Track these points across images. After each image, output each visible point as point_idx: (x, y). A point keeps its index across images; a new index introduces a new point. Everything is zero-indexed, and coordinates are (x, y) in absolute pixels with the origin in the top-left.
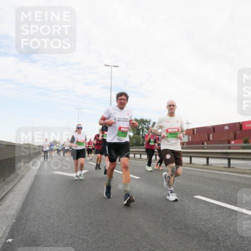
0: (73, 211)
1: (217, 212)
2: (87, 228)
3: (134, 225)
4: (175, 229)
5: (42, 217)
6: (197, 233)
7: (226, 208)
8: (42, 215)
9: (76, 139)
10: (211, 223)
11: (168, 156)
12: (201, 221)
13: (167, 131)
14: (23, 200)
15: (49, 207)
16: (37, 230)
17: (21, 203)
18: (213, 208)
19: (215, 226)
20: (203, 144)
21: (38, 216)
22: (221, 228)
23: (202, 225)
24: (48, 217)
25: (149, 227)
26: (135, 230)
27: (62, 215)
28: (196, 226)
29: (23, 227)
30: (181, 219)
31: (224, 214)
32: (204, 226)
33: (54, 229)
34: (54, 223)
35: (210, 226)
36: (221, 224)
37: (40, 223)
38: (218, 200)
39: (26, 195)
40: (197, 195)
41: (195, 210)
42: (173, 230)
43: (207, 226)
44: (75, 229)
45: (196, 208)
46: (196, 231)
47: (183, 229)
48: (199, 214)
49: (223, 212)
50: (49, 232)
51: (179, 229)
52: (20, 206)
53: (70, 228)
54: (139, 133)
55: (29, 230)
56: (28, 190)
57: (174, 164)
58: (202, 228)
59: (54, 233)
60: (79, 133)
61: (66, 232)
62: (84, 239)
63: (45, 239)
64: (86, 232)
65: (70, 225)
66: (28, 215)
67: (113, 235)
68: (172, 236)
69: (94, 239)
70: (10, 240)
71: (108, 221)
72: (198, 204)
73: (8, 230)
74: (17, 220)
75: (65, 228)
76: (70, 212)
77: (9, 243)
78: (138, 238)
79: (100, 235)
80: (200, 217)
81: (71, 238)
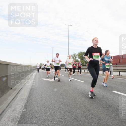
2: (60, 106)
3: (83, 105)
4: (104, 108)
5: (38, 100)
6: (115, 110)
9: (47, 65)
11: (68, 69)
12: (117, 104)
13: (68, 63)
15: (41, 95)
16: (37, 106)
21: (37, 99)
24: (41, 100)
25: (90, 106)
26: (83, 107)
28: (114, 106)
30: (106, 103)
34: (44, 103)
37: (38, 103)
40: (114, 91)
41: (114, 98)
42: (103, 108)
44: (55, 106)
46: (114, 109)
47: (107, 108)
48: (116, 101)
50: (42, 107)
51: (106, 108)
52: (28, 94)
54: (83, 59)
55: (33, 106)
57: (70, 71)
60: (48, 63)
61: (50, 107)
62: (59, 111)
63: (41, 110)
64: (59, 107)
65: (52, 104)
66: (32, 99)
67: (73, 110)
68: (102, 111)
69: (64, 111)
70: (25, 110)
71: (70, 103)
72: (115, 96)
73: (24, 106)
74: (27, 101)
75: (50, 105)
76: (51, 98)
77: (25, 111)
78: (85, 111)
79: (66, 109)
80: (116, 102)
81: (53, 110)
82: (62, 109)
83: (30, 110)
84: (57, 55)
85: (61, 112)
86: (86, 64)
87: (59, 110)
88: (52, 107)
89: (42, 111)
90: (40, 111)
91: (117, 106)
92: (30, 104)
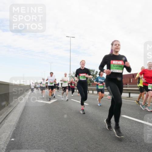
0: (49, 123)
1: (135, 125)
2: (58, 133)
3: (86, 132)
4: (110, 135)
7: (141, 123)
8: (31, 126)
10: (132, 132)
12: (126, 130)
14: (19, 117)
15: (35, 121)
16: (28, 134)
17: (18, 119)
18: (133, 123)
19: (134, 133)
20: (127, 85)
21: (29, 126)
22: (138, 135)
23: (126, 132)
24: (35, 127)
25: (94, 132)
26: (86, 135)
27: (42, 125)
29: (20, 132)
31: (140, 127)
32: (128, 133)
33: (38, 134)
34: (38, 130)
35: (132, 133)
36: (138, 132)
38: (136, 118)
39: (21, 114)
40: (123, 115)
41: (122, 124)
43: (129, 133)
44: (51, 133)
45: (123, 123)
48: (125, 126)
49: (139, 125)
50: (35, 135)
52: (18, 120)
53: (48, 133)
55: (24, 134)
56: (22, 111)
58: (127, 134)
59: (38, 136)
61: (45, 135)
62: (56, 140)
63: (33, 139)
64: (57, 135)
65: (47, 131)
66: (22, 126)
67: (73, 138)
68: (109, 139)
69: (62, 140)
70: (13, 139)
71: (70, 129)
72: (124, 121)
73: (11, 134)
74: (16, 128)
75: (45, 133)
76: (47, 124)
77: (12, 141)
78: (88, 139)
79: (65, 137)
80: (125, 128)
81: (48, 139)
82: (60, 137)
83: (20, 139)
84: (52, 74)
85: (58, 141)
86: (91, 84)
87: (56, 138)
88: (47, 134)
89: (35, 141)
90: (32, 141)
91: (126, 133)
92: (19, 131)
